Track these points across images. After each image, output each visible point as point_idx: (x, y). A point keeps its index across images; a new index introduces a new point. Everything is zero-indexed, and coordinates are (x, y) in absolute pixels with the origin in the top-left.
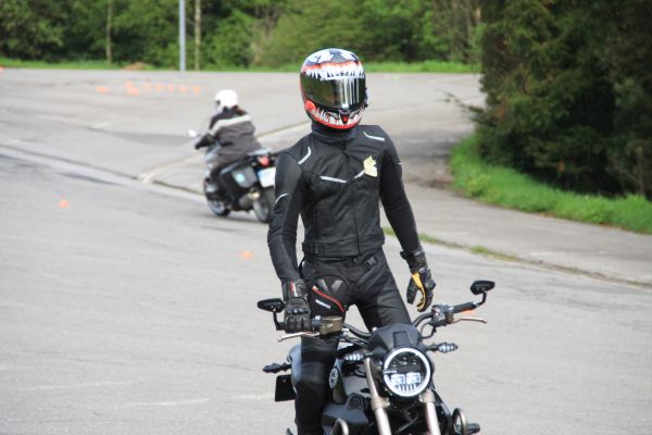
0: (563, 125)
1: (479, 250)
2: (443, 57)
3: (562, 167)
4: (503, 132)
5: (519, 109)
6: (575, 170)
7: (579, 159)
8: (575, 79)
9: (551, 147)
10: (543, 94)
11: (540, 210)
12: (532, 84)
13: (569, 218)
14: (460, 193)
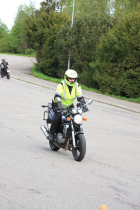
0: (50, 67)
1: (43, 87)
2: (21, 53)
3: (49, 73)
4: (40, 67)
5: (43, 64)
6: (51, 74)
7: (52, 72)
8: (52, 60)
9: (48, 70)
10: (47, 62)
11: (47, 80)
12: (46, 61)
13: (52, 81)
14: (34, 76)
